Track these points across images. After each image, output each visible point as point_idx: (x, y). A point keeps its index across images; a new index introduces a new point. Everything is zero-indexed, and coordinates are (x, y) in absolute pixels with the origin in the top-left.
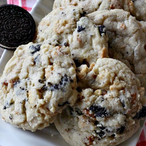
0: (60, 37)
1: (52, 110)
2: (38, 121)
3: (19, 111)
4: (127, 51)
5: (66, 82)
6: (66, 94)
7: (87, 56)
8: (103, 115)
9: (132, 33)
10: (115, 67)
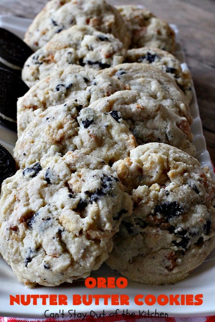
0: (61, 146)
1: (108, 226)
2: (92, 253)
3: (57, 250)
4: (158, 137)
5: (110, 182)
6: (118, 199)
7: (113, 153)
8: (179, 212)
9: (155, 111)
10: (160, 149)
